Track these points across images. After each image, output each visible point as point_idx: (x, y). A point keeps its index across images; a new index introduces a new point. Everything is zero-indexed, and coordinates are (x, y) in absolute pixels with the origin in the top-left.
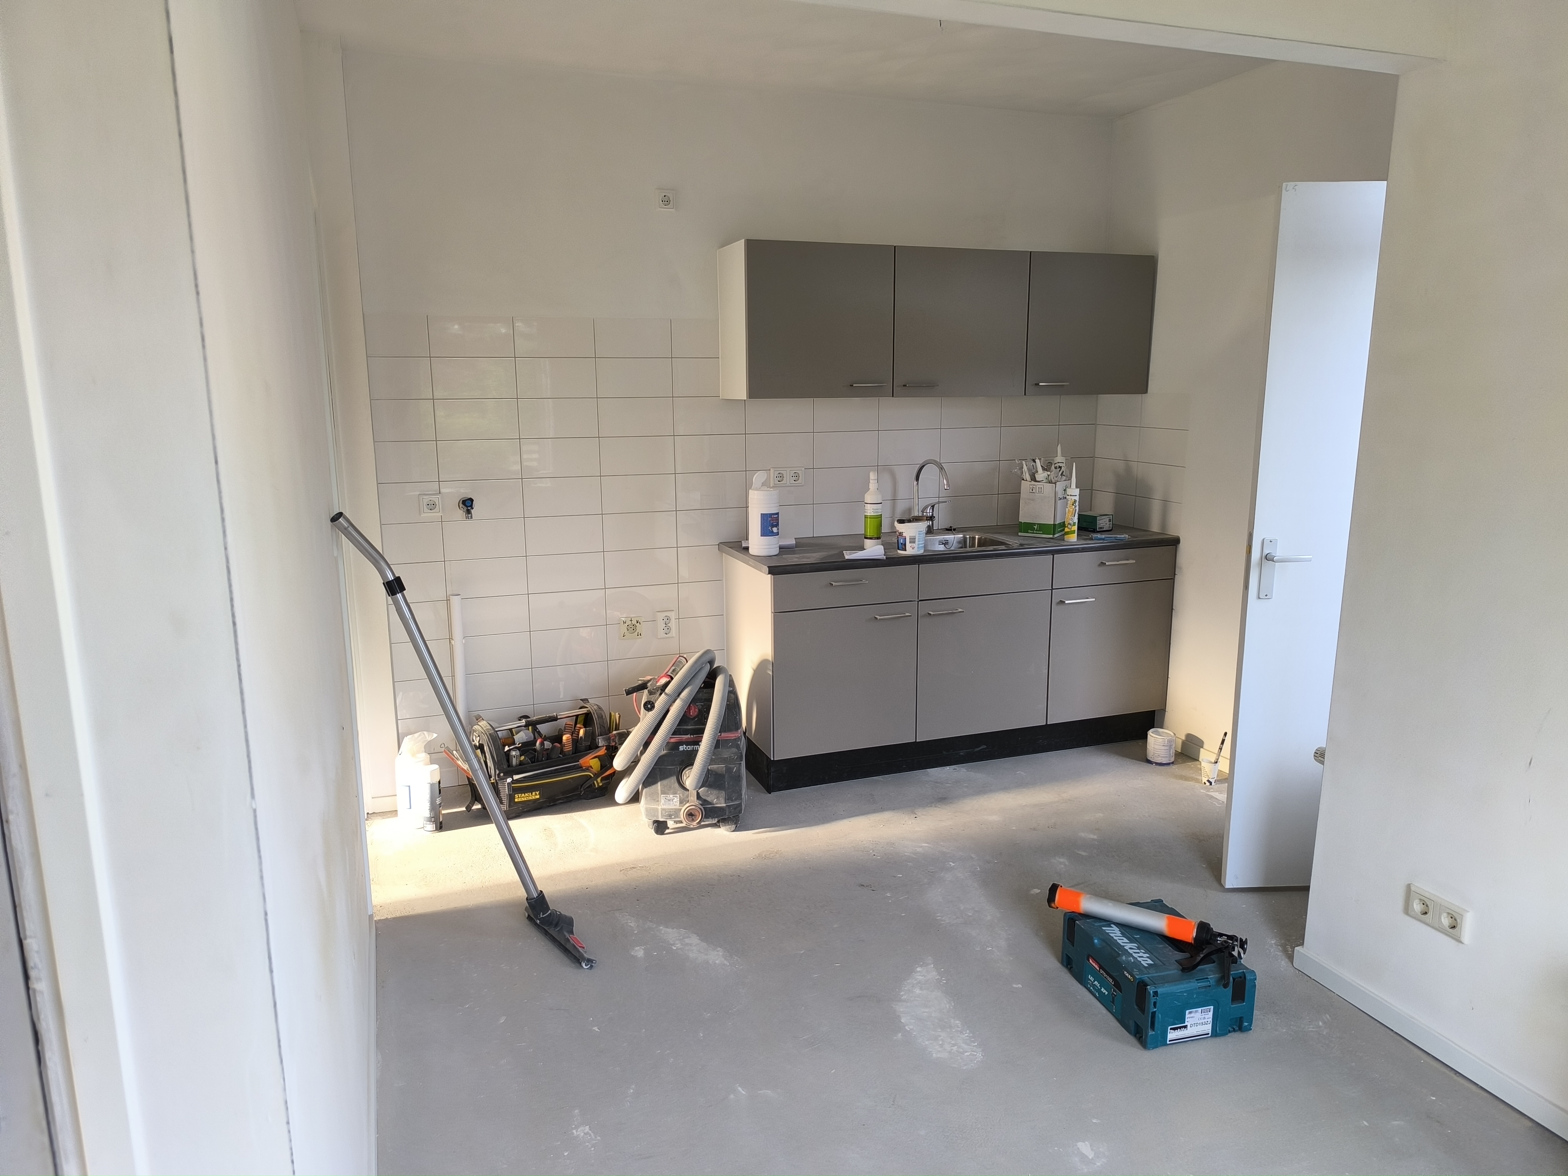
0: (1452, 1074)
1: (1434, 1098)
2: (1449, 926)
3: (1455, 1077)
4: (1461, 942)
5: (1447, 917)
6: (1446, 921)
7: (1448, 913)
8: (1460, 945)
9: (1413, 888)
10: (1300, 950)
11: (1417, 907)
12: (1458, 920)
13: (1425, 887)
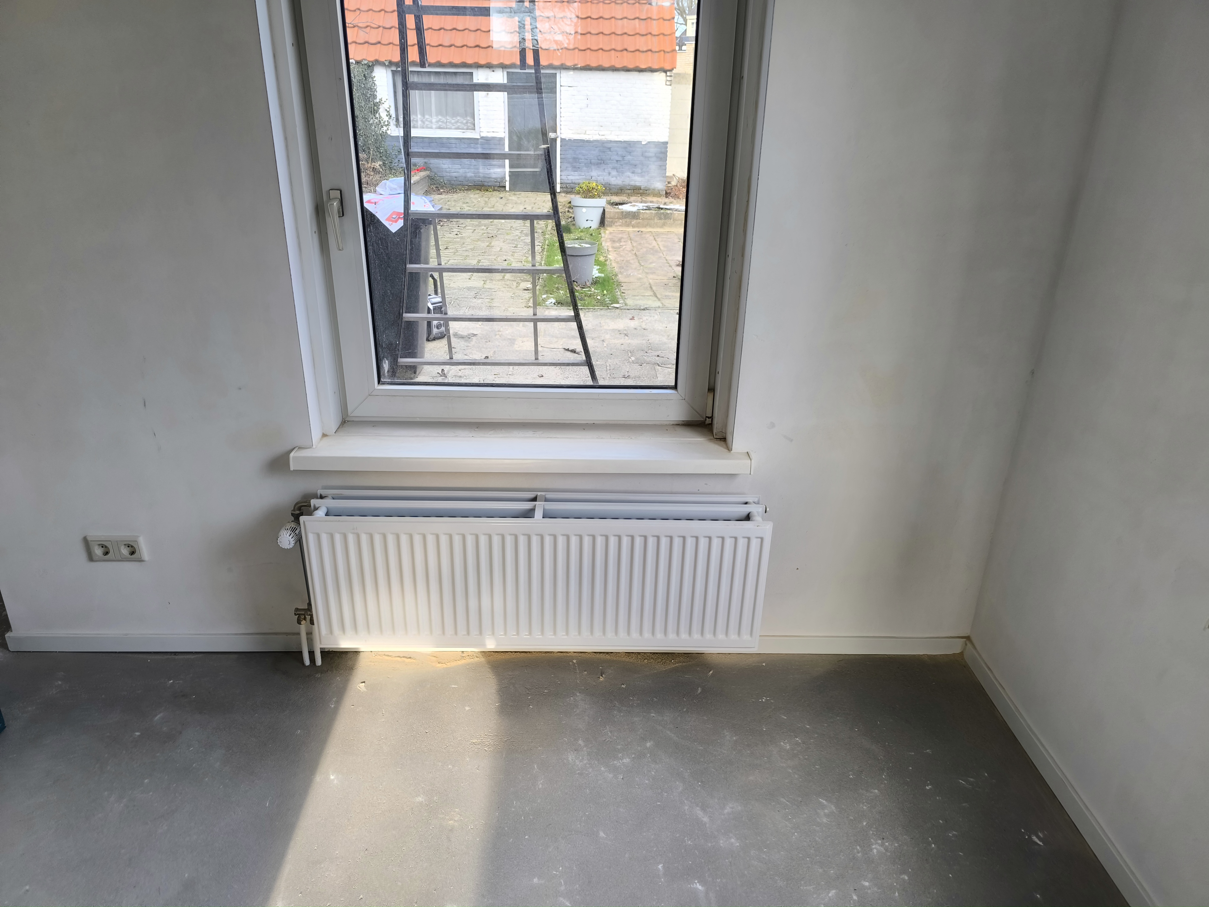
0: (173, 656)
1: (172, 681)
2: (130, 554)
3: (176, 657)
4: (143, 561)
5: (125, 548)
6: (125, 551)
7: (125, 545)
8: (143, 563)
9: (89, 539)
10: (11, 635)
11: (98, 552)
12: (135, 546)
13: (97, 533)
